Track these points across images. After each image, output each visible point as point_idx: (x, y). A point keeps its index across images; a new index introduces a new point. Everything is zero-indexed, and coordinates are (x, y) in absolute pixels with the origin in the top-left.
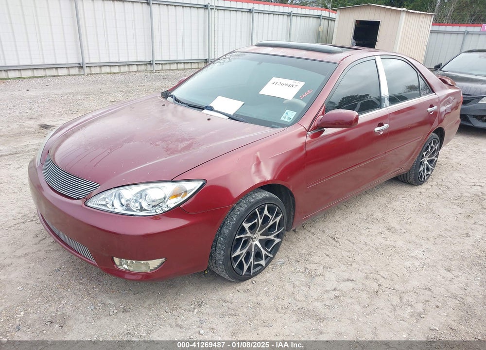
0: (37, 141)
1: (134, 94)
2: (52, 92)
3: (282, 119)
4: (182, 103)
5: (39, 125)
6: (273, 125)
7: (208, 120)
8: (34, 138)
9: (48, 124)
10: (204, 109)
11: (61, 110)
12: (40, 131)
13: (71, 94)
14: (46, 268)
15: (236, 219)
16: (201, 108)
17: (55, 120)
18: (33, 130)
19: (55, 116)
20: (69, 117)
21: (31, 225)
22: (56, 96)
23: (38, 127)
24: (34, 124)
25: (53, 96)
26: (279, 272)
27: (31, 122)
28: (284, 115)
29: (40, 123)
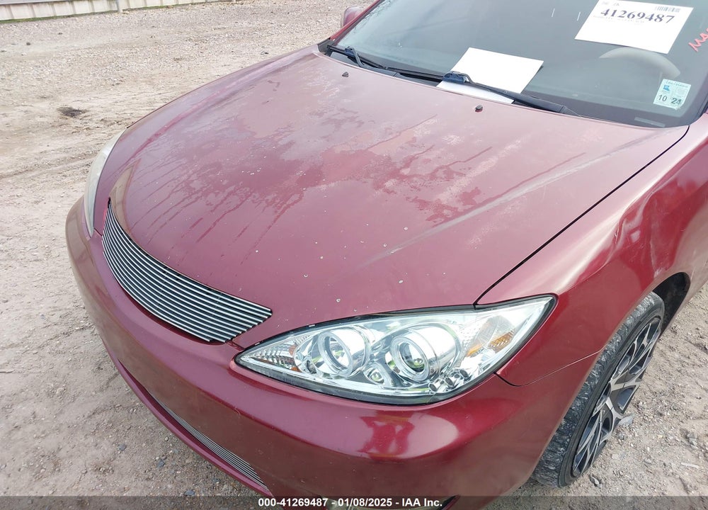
0: (60, 143)
1: (211, 44)
2: (69, 45)
3: (657, 101)
4: (381, 67)
5: (59, 110)
6: (637, 119)
7: (478, 110)
8: (53, 136)
9: (75, 107)
10: (439, 81)
11: (90, 79)
12: (63, 121)
13: (104, 47)
14: (135, 458)
15: (600, 373)
16: (434, 79)
17: (85, 99)
18: (51, 121)
19: (83, 91)
20: (109, 92)
21: (82, 338)
22: (79, 53)
23: (58, 114)
24: (48, 109)
25: (73, 52)
26: (635, 448)
27: (44, 105)
28: (659, 93)
29: (60, 105)
